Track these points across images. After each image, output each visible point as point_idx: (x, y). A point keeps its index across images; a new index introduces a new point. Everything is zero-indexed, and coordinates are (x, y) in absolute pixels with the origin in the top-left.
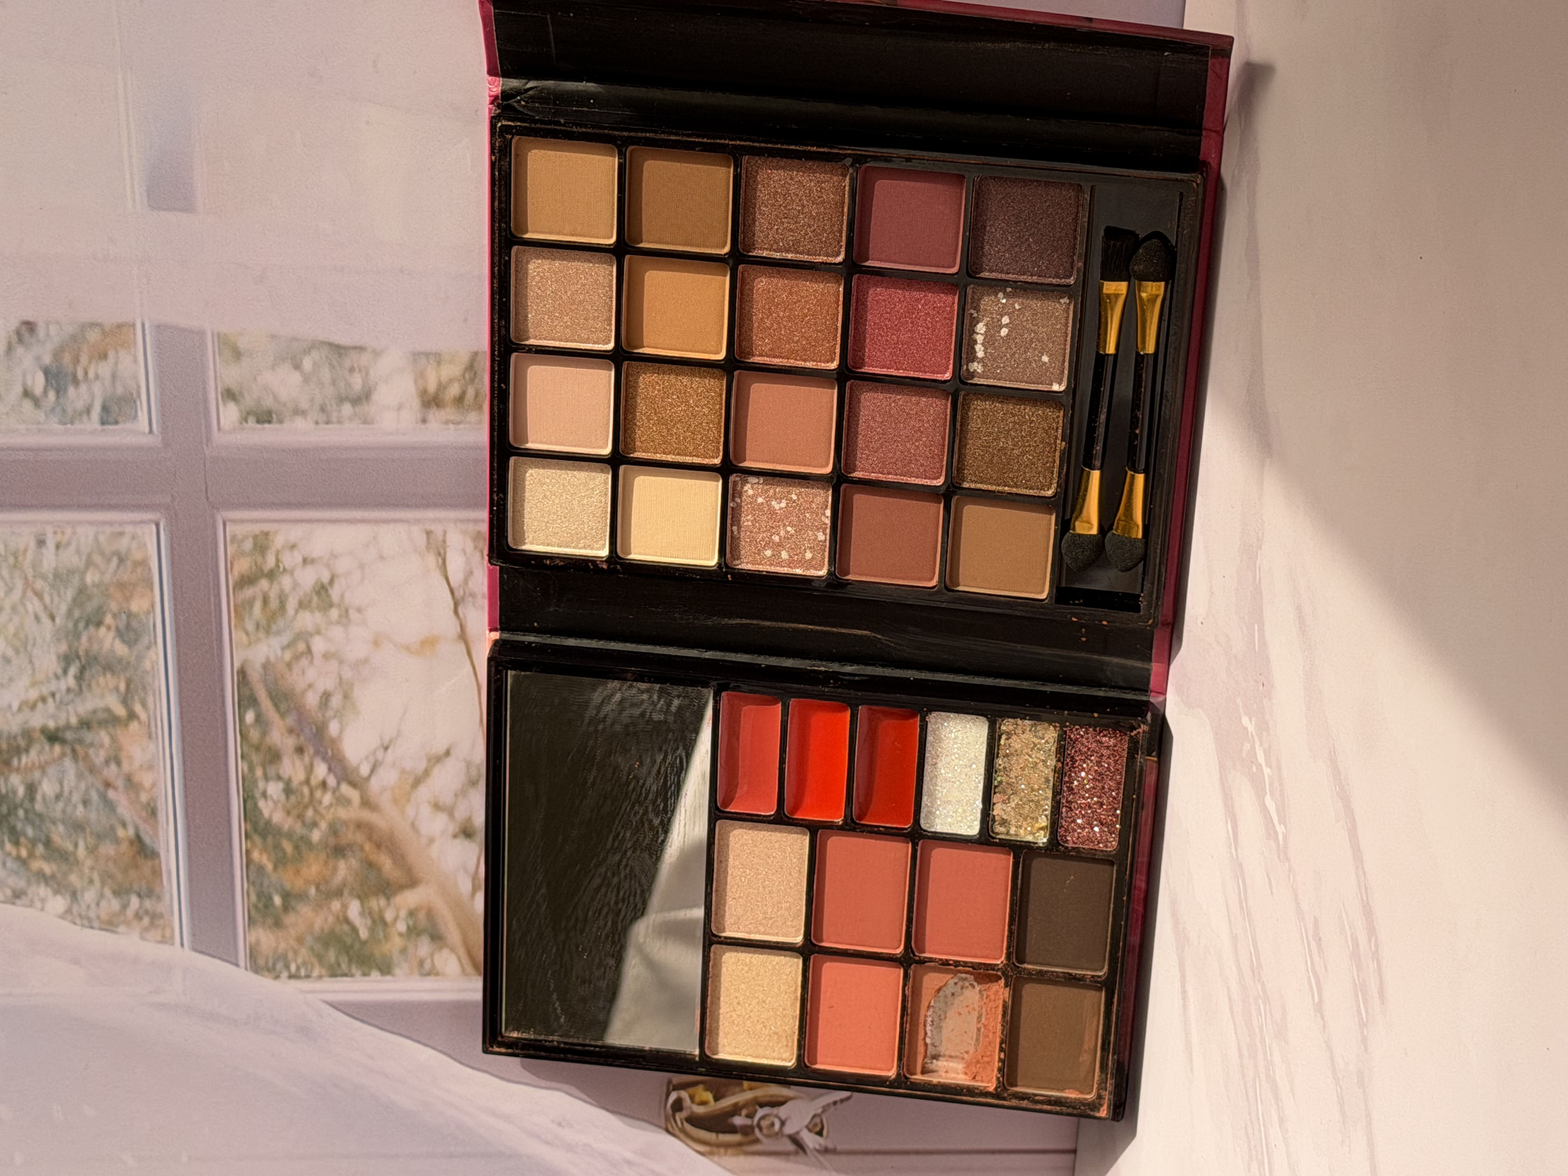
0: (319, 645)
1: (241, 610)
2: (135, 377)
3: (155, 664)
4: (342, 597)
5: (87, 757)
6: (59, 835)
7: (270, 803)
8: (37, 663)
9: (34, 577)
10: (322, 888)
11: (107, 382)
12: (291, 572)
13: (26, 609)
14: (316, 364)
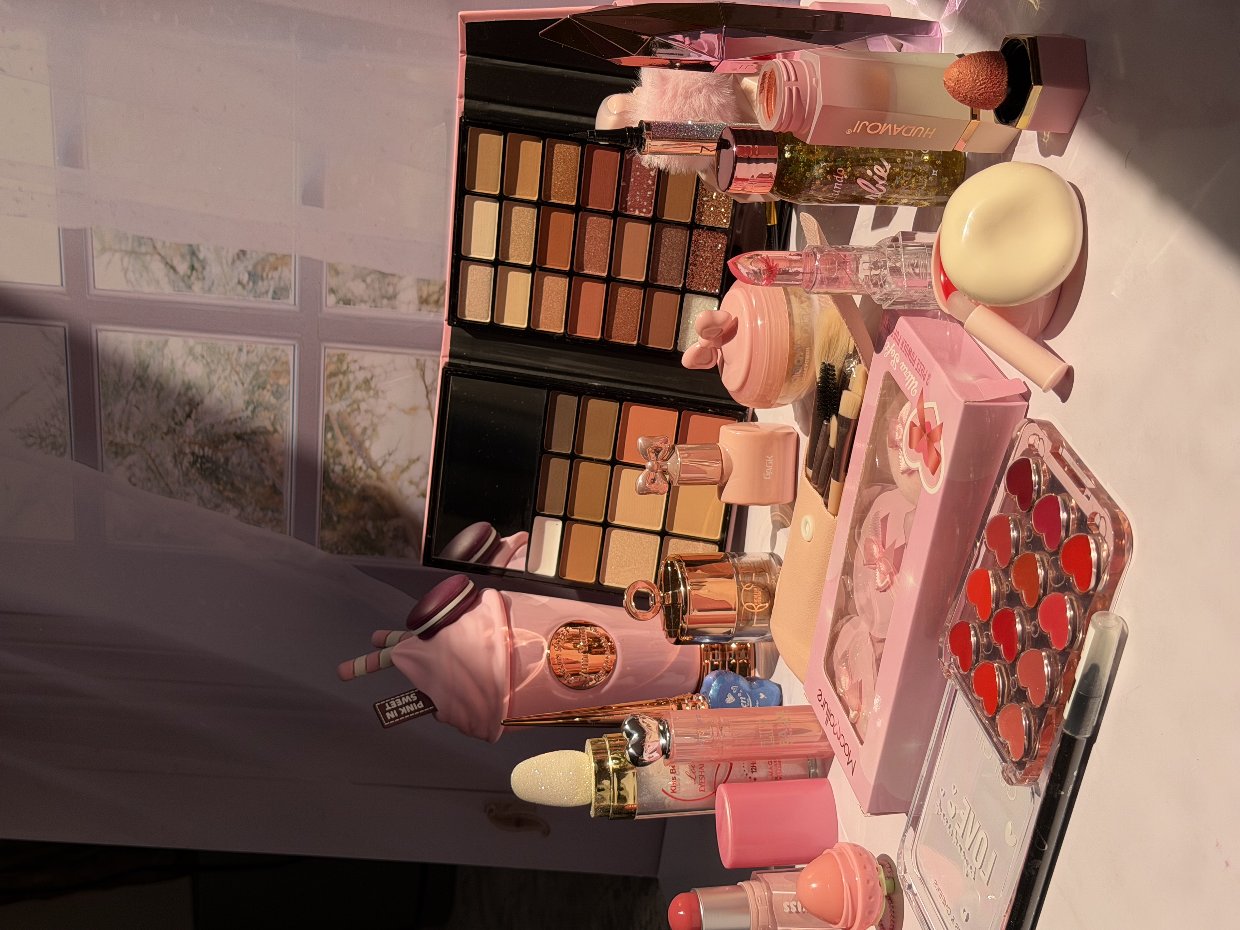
0: (363, 406)
1: (329, 388)
2: (290, 280)
3: (288, 409)
4: (376, 385)
5: (253, 447)
6: (238, 481)
7: (335, 474)
9: (237, 365)
11: (277, 280)
12: (354, 372)
13: (231, 378)
14: (372, 280)
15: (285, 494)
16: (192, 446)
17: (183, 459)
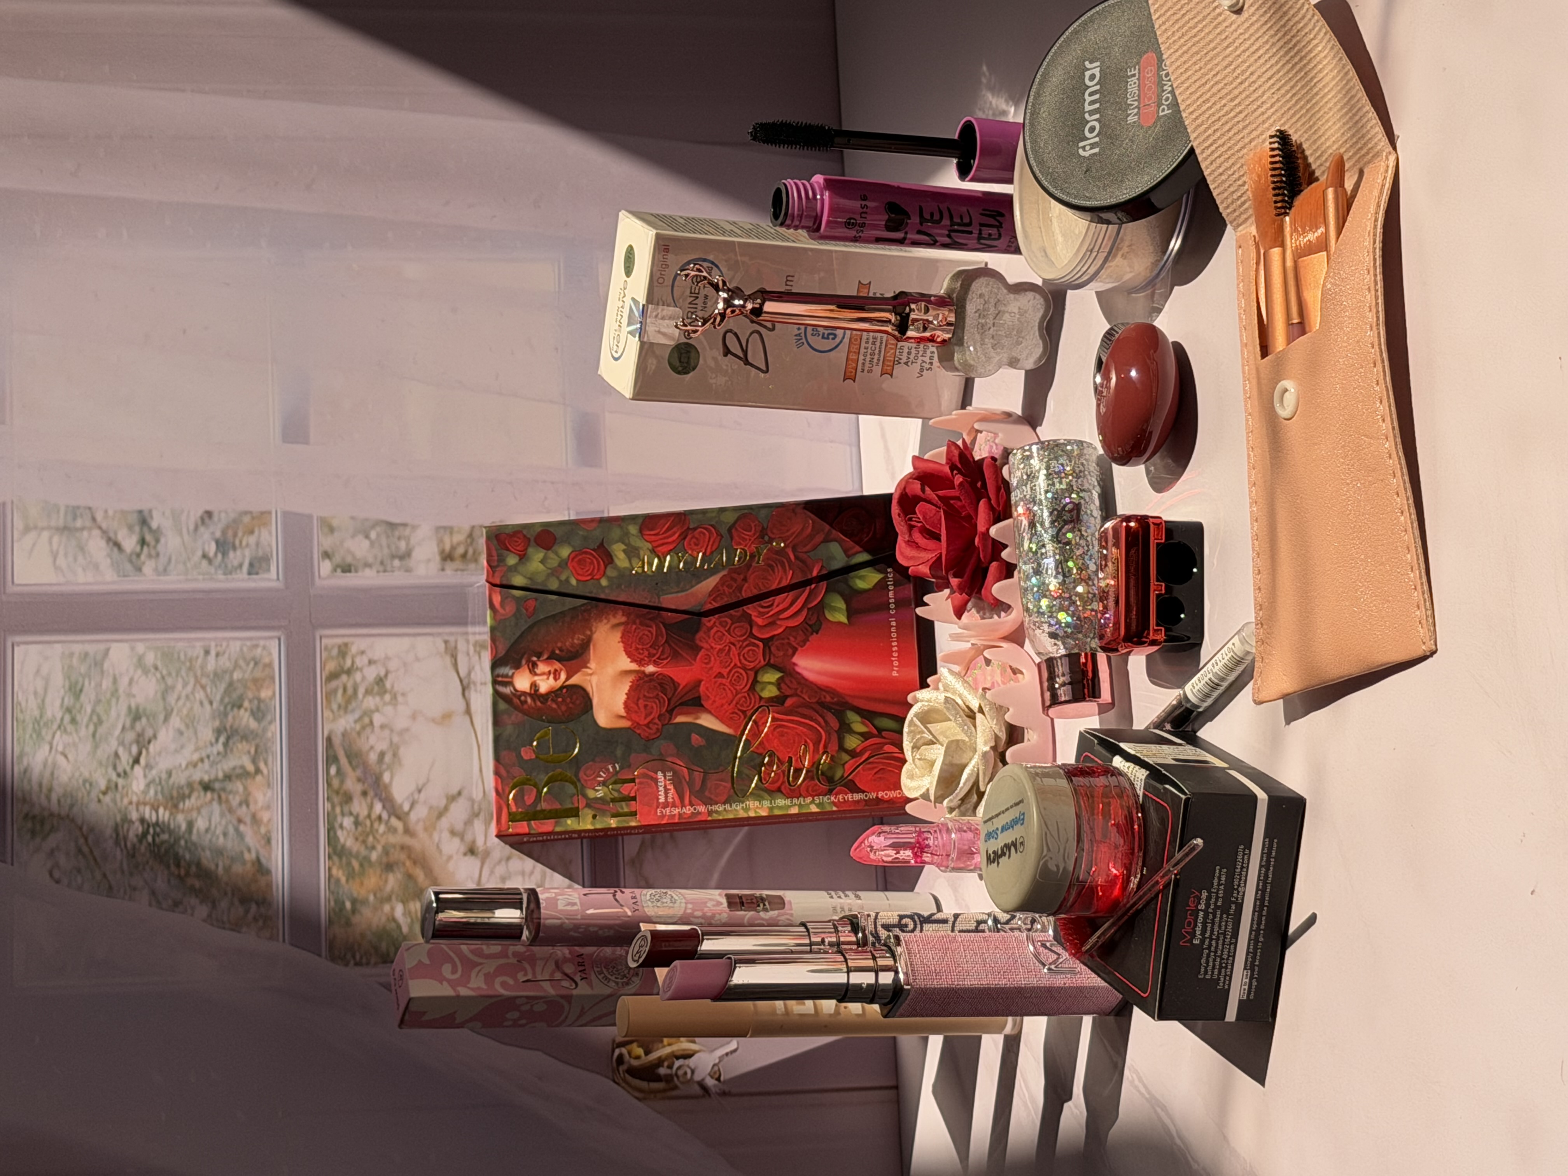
0: (378, 719)
1: (330, 695)
2: (270, 546)
3: (274, 734)
4: (393, 687)
5: (227, 801)
6: (206, 857)
7: (345, 832)
8: (199, 734)
9: (202, 675)
10: (378, 895)
11: (254, 547)
12: (361, 670)
13: (195, 697)
14: (378, 535)
15: (273, 871)
16: (141, 808)
17: (128, 830)
